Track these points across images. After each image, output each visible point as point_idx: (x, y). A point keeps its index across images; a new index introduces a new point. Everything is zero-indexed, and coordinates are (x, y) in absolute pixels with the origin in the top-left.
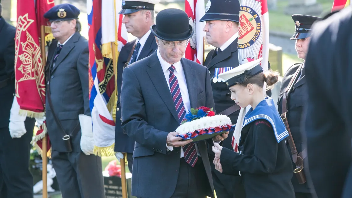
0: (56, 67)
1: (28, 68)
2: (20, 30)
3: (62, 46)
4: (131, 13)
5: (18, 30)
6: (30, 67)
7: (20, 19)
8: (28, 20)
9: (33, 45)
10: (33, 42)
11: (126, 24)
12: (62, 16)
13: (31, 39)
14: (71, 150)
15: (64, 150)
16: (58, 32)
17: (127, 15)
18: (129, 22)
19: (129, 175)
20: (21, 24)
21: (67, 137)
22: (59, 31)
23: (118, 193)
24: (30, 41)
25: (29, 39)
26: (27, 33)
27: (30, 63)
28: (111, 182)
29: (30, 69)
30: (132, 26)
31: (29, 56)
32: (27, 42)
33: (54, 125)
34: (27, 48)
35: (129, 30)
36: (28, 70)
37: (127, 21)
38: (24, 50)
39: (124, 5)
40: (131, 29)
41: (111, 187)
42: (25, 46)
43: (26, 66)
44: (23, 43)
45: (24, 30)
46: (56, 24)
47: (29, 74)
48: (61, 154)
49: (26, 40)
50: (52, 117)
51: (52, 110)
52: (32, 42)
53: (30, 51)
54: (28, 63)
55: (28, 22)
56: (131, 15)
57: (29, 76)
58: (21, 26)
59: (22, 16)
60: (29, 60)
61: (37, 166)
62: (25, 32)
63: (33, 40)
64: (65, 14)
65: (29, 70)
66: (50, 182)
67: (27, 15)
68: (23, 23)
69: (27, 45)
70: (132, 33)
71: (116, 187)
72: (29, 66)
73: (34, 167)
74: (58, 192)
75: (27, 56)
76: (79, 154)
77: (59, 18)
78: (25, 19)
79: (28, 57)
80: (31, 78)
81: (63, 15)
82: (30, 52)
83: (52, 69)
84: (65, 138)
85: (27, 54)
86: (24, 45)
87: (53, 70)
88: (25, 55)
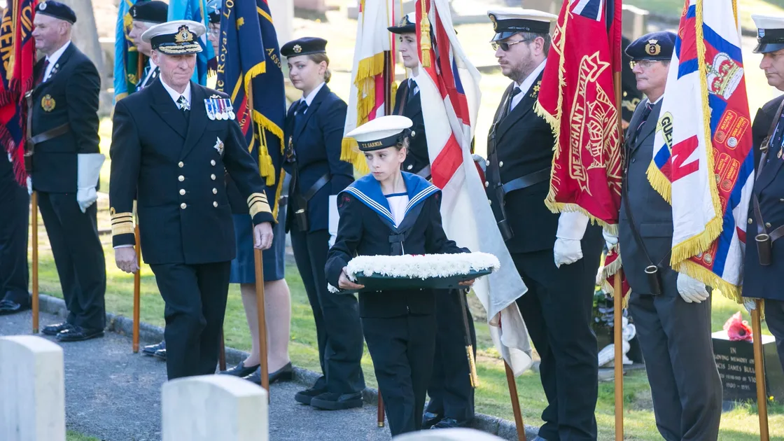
0: (639, 143)
1: (596, 147)
2: (584, 81)
3: (652, 106)
4: (776, 51)
5: (581, 79)
6: (600, 145)
7: (586, 61)
8: (599, 62)
9: (606, 107)
10: (607, 101)
11: (766, 71)
12: (652, 51)
13: (604, 96)
14: (659, 291)
15: (646, 290)
16: (644, 81)
17: (768, 54)
18: (772, 66)
19: (768, 338)
20: (588, 70)
21: (654, 269)
22: (646, 79)
23: (746, 369)
24: (601, 100)
25: (599, 97)
26: (598, 85)
27: (600, 138)
28: (733, 350)
29: (600, 150)
30: (777, 74)
31: (599, 127)
32: (596, 102)
33: (633, 245)
34: (595, 112)
35: (773, 80)
36: (596, 150)
37: (769, 65)
38: (590, 115)
39: (762, 36)
40: (776, 80)
41: (732, 359)
42: (592, 108)
43: (594, 145)
44: (590, 103)
45: (592, 80)
46: (643, 66)
47: (598, 158)
48: (643, 297)
49: (595, 99)
50: (629, 231)
51: (630, 220)
52: (604, 102)
53: (601, 117)
54: (596, 139)
55: (600, 67)
56: (776, 53)
57: (597, 162)
58: (587, 74)
59: (589, 56)
60: (599, 133)
61: (603, 319)
62: (594, 83)
63: (606, 97)
64: (658, 48)
65: (598, 151)
66: (626, 347)
67: (597, 54)
68: (591, 67)
69: (597, 107)
70: (777, 87)
71: (743, 360)
72: (598, 144)
73: (597, 320)
74: (639, 366)
75: (596, 126)
76: (674, 299)
77: (648, 56)
78: (594, 60)
79: (597, 128)
80: (601, 165)
81: (655, 49)
82: (600, 120)
83: (634, 146)
84: (648, 270)
85: (595, 124)
86: (591, 106)
87: (634, 149)
88: (592, 124)
